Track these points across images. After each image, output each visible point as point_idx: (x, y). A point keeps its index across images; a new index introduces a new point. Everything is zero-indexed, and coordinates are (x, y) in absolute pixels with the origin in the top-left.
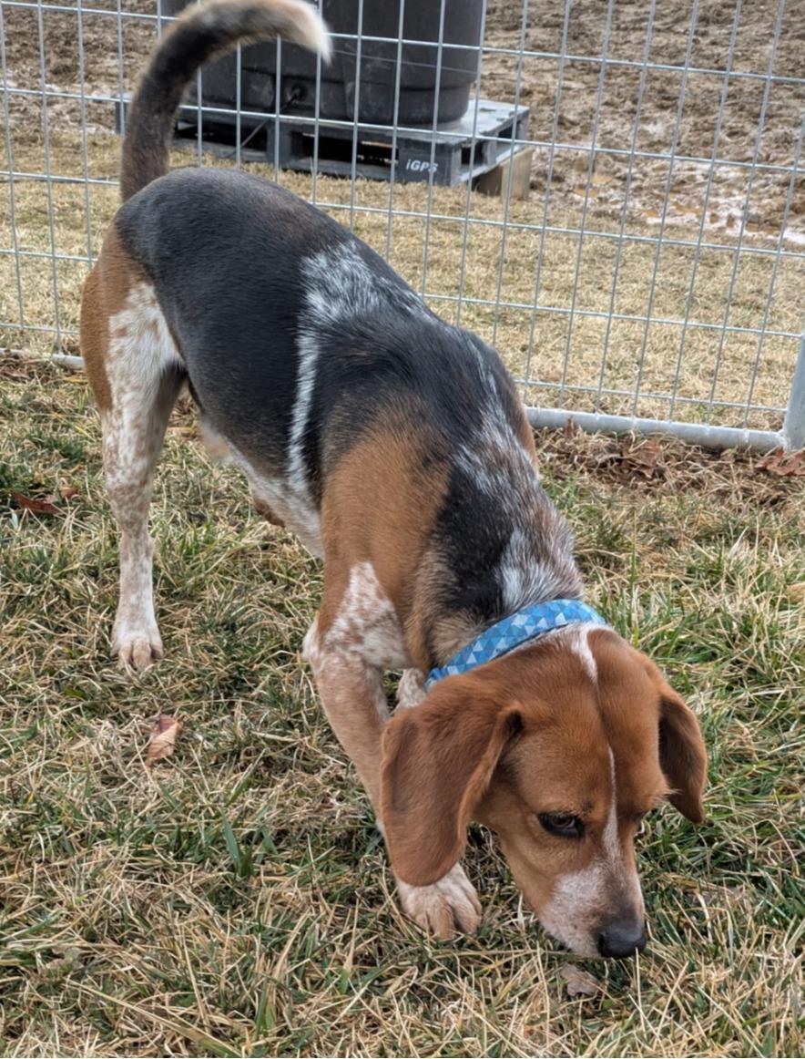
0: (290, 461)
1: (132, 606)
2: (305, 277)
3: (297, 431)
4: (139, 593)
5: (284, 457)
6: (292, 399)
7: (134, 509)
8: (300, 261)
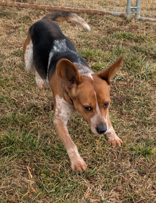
2: (54, 44)
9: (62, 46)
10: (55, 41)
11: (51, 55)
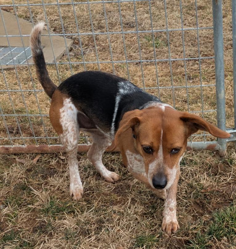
0: (112, 127)
1: (74, 178)
2: (119, 87)
3: (114, 120)
4: (75, 174)
5: (111, 126)
6: (113, 112)
7: (74, 155)
8: (117, 83)
9: (129, 88)
10: (120, 83)
11: (118, 99)
